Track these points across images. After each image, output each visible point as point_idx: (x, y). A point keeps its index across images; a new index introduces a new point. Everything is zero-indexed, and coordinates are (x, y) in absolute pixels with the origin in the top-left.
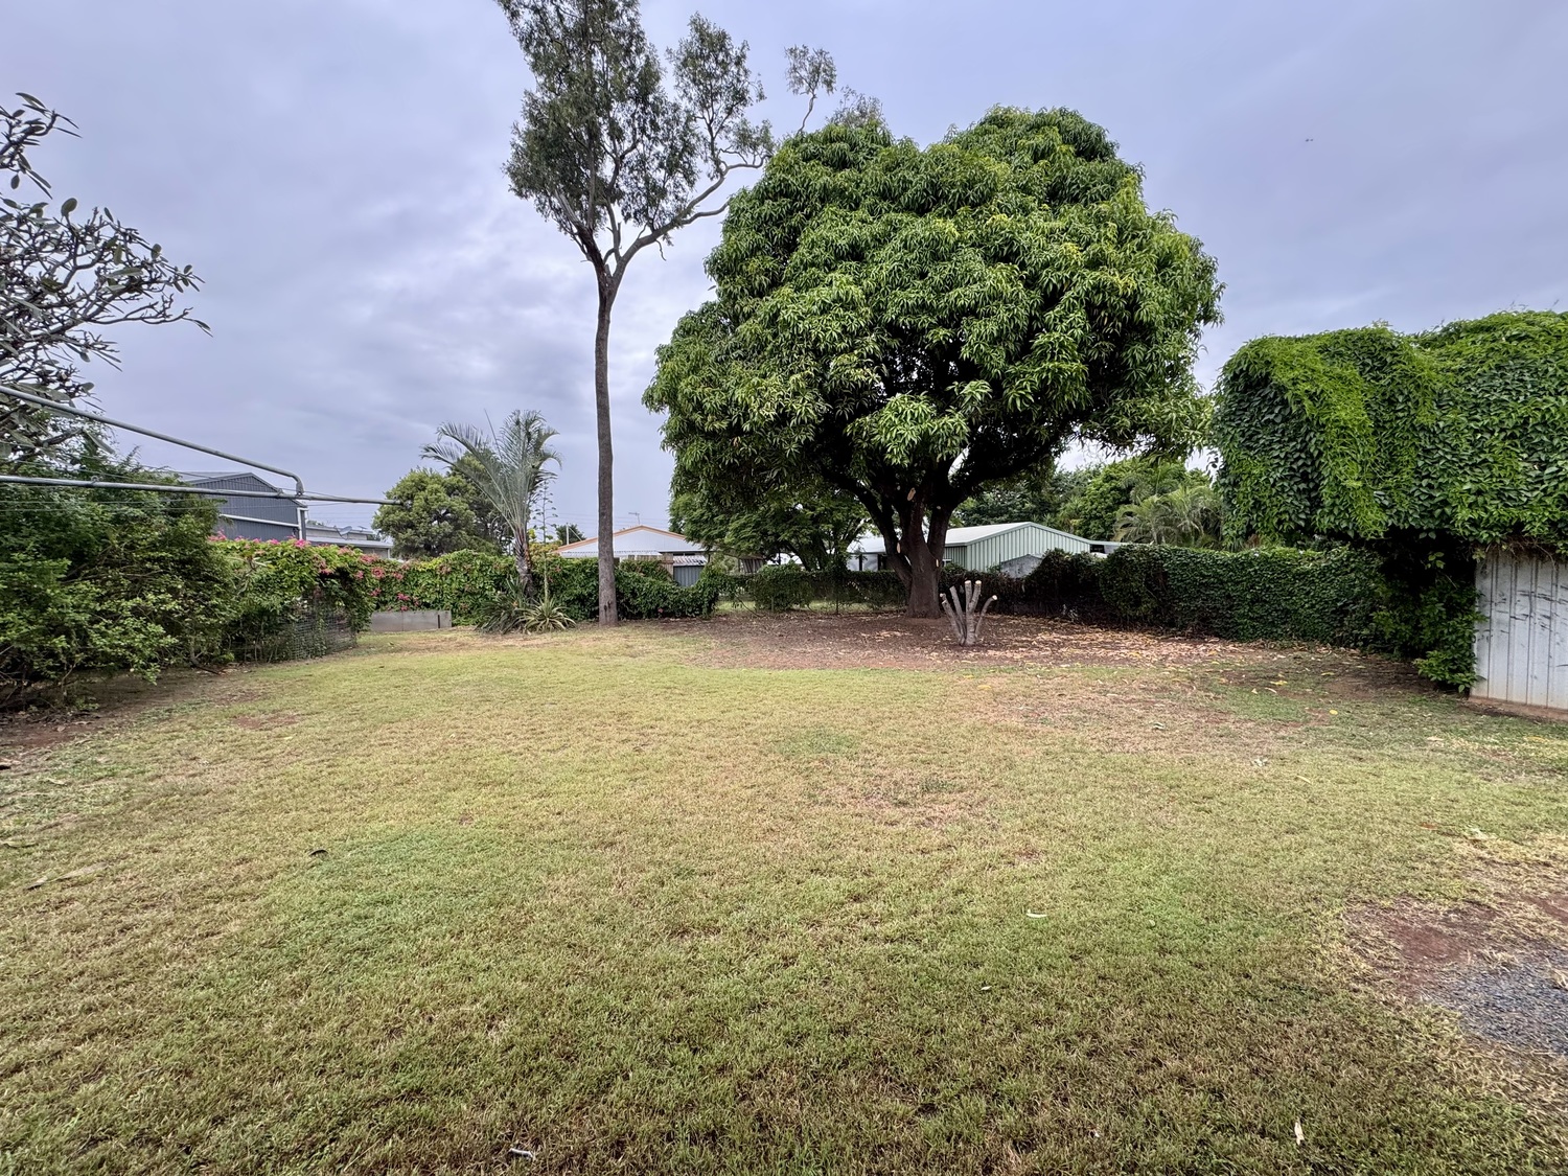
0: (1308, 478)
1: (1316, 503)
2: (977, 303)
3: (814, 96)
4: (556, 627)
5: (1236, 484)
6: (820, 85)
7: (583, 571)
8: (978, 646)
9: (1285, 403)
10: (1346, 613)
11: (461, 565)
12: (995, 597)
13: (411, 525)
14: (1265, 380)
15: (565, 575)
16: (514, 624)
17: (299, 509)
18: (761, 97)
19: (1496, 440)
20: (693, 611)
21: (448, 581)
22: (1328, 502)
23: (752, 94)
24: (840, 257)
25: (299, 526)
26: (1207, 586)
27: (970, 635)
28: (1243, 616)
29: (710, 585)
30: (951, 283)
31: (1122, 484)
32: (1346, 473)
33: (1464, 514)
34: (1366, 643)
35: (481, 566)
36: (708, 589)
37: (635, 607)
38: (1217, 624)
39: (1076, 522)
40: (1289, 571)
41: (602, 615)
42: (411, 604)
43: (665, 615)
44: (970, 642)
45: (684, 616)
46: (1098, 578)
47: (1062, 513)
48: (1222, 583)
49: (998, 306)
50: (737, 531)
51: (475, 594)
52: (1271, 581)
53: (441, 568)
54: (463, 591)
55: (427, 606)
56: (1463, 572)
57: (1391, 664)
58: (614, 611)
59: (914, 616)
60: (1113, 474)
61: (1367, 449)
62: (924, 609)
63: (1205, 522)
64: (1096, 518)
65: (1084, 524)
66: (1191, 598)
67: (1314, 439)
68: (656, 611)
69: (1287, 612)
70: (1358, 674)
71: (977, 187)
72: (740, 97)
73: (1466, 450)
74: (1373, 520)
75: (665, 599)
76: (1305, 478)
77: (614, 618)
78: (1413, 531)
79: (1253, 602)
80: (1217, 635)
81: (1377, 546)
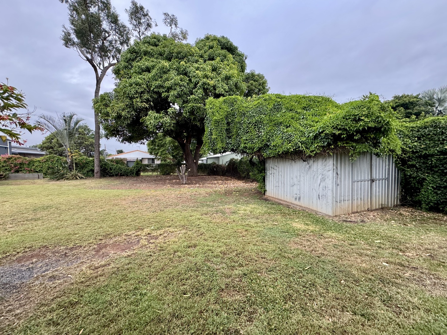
2: (171, 86)
3: (172, 28)
4: (77, 179)
6: (173, 25)
8: (186, 184)
11: (50, 159)
13: (52, 148)
15: (87, 163)
16: (61, 177)
17: (8, 141)
18: (156, 25)
20: (131, 174)
21: (45, 164)
23: (153, 25)
24: (143, 71)
25: (8, 147)
27: (184, 181)
29: (136, 167)
30: (167, 80)
35: (57, 160)
37: (111, 173)
41: (95, 175)
42: (30, 171)
43: (121, 176)
44: (184, 183)
45: (127, 176)
49: (177, 87)
50: (161, 152)
53: (43, 160)
54: (50, 167)
55: (37, 172)
58: (99, 174)
62: (192, 174)
68: (118, 174)
71: (181, 54)
72: (149, 25)
75: (121, 171)
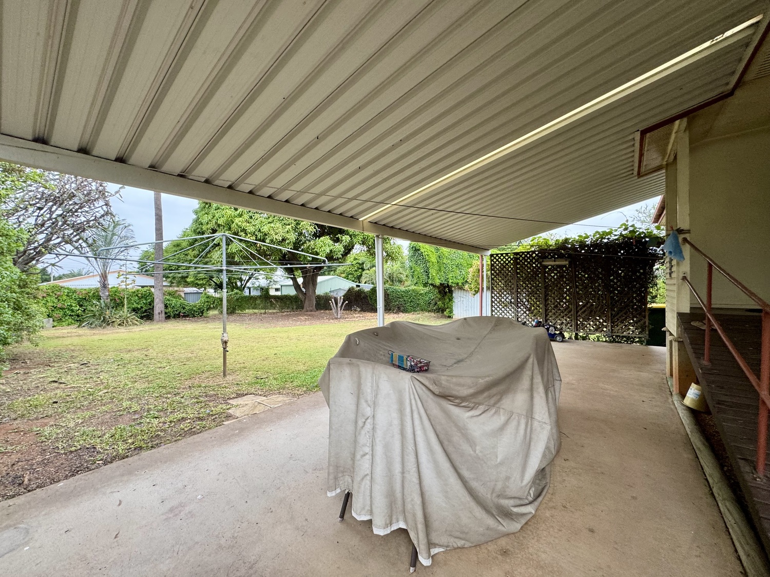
0: (427, 272)
1: (429, 278)
4: (134, 324)
5: (413, 272)
7: (137, 295)
9: (423, 255)
10: (431, 304)
12: (347, 302)
14: (419, 250)
16: (107, 323)
19: (454, 267)
22: (430, 277)
26: (399, 297)
27: (339, 315)
28: (408, 306)
31: (360, 262)
32: (433, 272)
33: (451, 281)
34: (435, 311)
36: (207, 304)
37: (167, 313)
38: (402, 308)
39: (343, 275)
40: (418, 293)
41: (156, 316)
43: (184, 316)
44: (339, 317)
45: (194, 316)
46: (367, 296)
47: (338, 271)
48: (403, 297)
51: (64, 309)
52: (415, 296)
56: (451, 292)
57: (440, 314)
58: (163, 316)
59: (307, 311)
60: (357, 258)
61: (436, 267)
62: (311, 308)
63: (390, 277)
64: (351, 274)
65: (347, 276)
66: (395, 301)
67: (428, 264)
69: (418, 304)
70: (435, 317)
73: (451, 268)
74: (438, 282)
75: (184, 308)
76: (426, 272)
77: (164, 318)
78: (444, 284)
79: (411, 302)
80: (402, 312)
81: (438, 287)
